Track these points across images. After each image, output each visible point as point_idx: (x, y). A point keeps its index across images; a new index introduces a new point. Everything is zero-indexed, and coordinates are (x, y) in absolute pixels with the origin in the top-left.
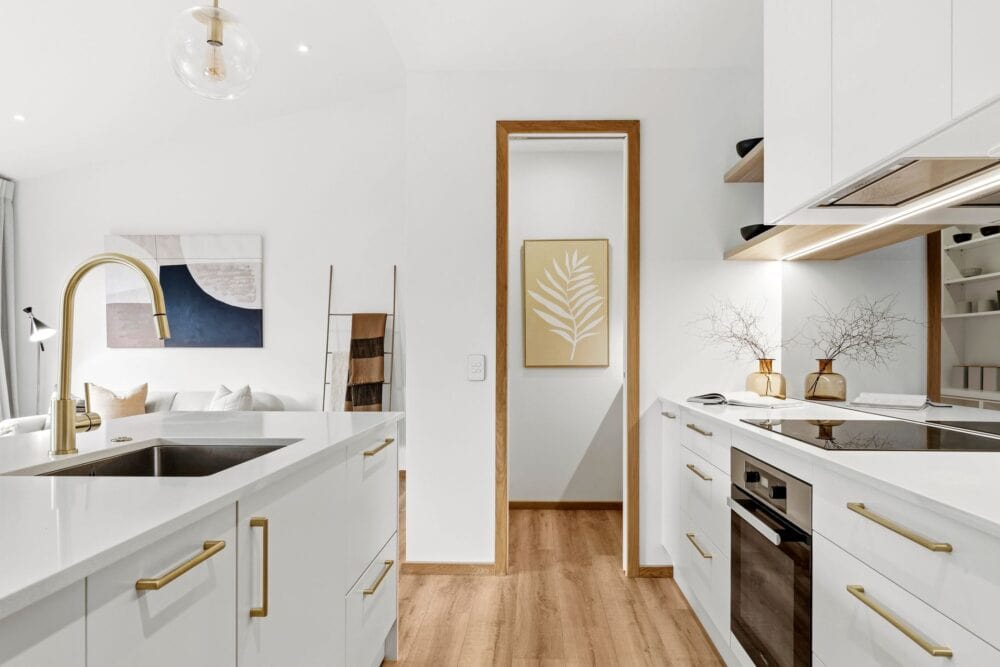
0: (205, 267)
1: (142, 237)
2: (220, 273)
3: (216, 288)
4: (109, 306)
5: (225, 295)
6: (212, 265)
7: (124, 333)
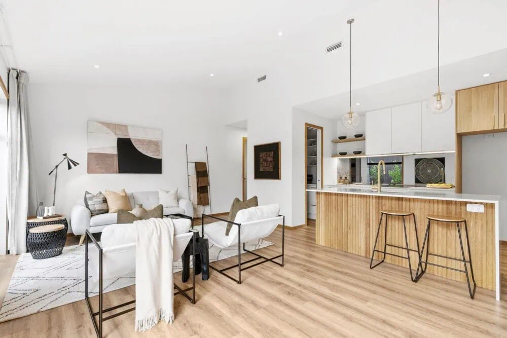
0: (139, 140)
1: (109, 124)
2: (145, 143)
3: (143, 149)
4: (88, 154)
5: (147, 152)
6: (141, 140)
7: (97, 167)
